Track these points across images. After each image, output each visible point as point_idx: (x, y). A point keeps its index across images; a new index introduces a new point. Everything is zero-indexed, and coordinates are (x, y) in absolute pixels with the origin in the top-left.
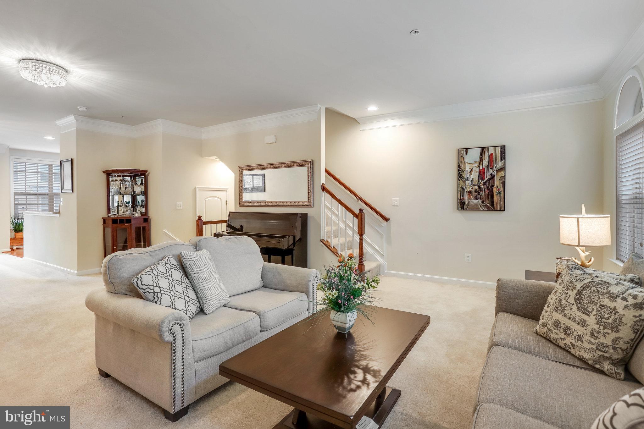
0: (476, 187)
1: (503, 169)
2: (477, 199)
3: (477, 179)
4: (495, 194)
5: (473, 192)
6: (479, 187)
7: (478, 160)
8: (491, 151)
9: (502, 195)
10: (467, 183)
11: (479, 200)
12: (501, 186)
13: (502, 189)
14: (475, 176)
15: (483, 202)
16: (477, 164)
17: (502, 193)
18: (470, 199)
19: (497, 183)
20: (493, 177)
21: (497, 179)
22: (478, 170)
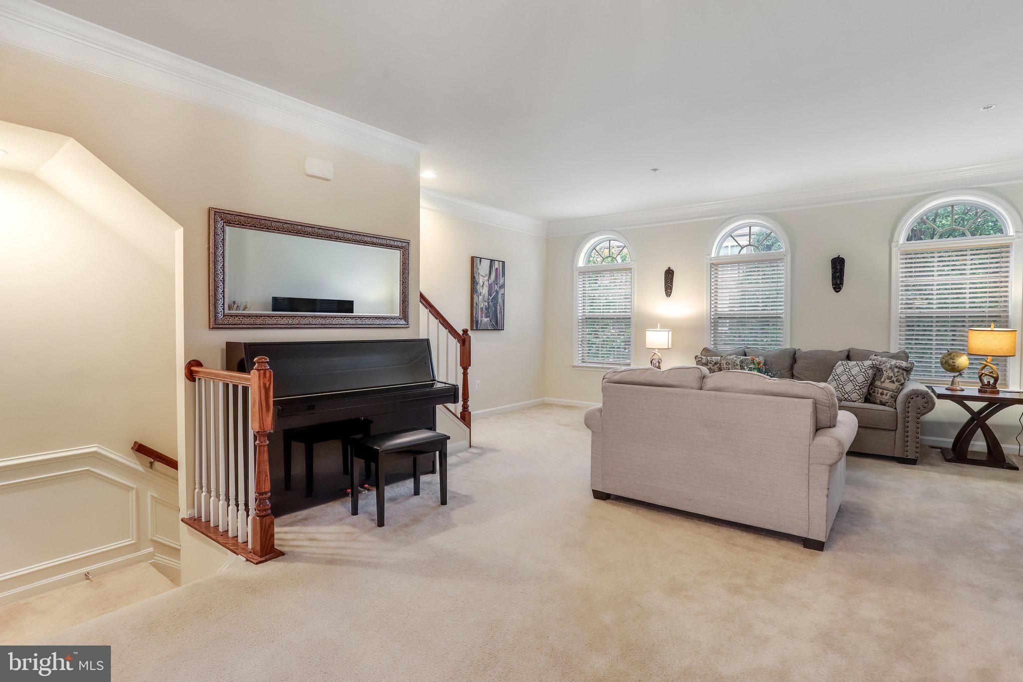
0: (487, 304)
1: (503, 286)
2: (487, 317)
3: (487, 295)
4: (498, 312)
5: (484, 309)
6: (488, 304)
7: (488, 273)
8: (496, 264)
9: (503, 313)
10: (480, 297)
11: (488, 319)
12: (502, 304)
13: (503, 307)
14: (485, 291)
15: (491, 321)
16: (487, 278)
17: (503, 311)
18: (482, 317)
19: (500, 300)
20: (497, 292)
21: (500, 296)
22: (488, 285)
